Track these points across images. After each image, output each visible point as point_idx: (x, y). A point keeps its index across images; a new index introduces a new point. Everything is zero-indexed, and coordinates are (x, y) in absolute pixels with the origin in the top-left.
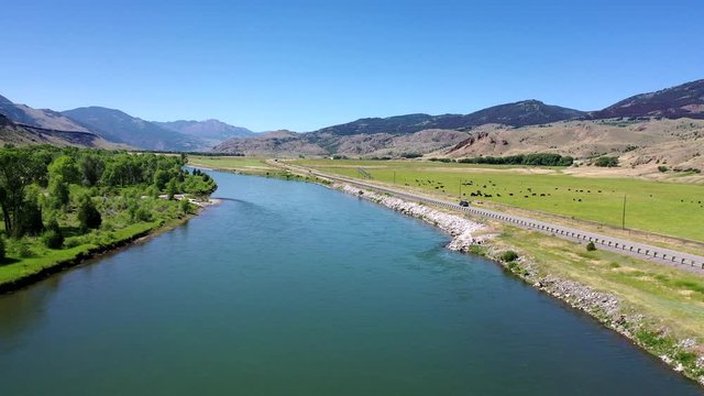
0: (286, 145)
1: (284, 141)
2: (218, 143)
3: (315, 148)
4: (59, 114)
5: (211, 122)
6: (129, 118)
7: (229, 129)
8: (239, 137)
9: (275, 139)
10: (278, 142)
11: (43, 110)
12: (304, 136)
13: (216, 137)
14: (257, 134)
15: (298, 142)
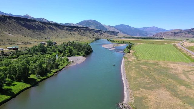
0: (179, 34)
1: (178, 33)
2: (155, 33)
3: (190, 35)
4: (112, 27)
5: (153, 27)
6: (130, 27)
7: (158, 29)
8: (162, 32)
9: (175, 32)
10: (176, 33)
11: (109, 26)
12: (185, 31)
13: (154, 32)
14: (168, 31)
15: (183, 33)
